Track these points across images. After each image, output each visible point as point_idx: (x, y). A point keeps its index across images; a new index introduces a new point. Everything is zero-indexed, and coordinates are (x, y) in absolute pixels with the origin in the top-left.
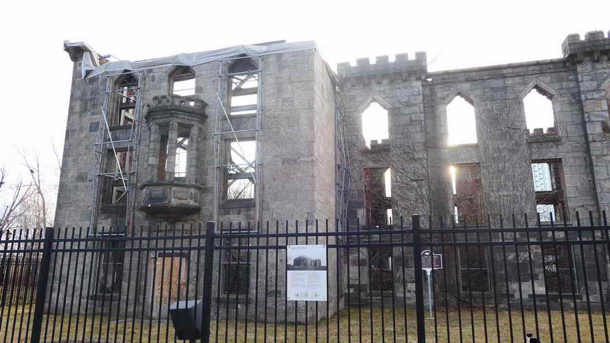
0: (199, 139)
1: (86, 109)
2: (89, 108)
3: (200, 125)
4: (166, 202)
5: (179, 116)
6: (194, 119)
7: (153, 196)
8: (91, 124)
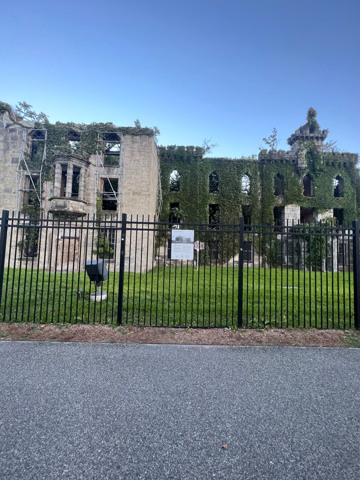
0: (86, 176)
1: (8, 148)
2: (10, 148)
3: (86, 168)
4: (67, 209)
5: (74, 160)
6: (83, 164)
7: (58, 205)
8: (13, 159)
